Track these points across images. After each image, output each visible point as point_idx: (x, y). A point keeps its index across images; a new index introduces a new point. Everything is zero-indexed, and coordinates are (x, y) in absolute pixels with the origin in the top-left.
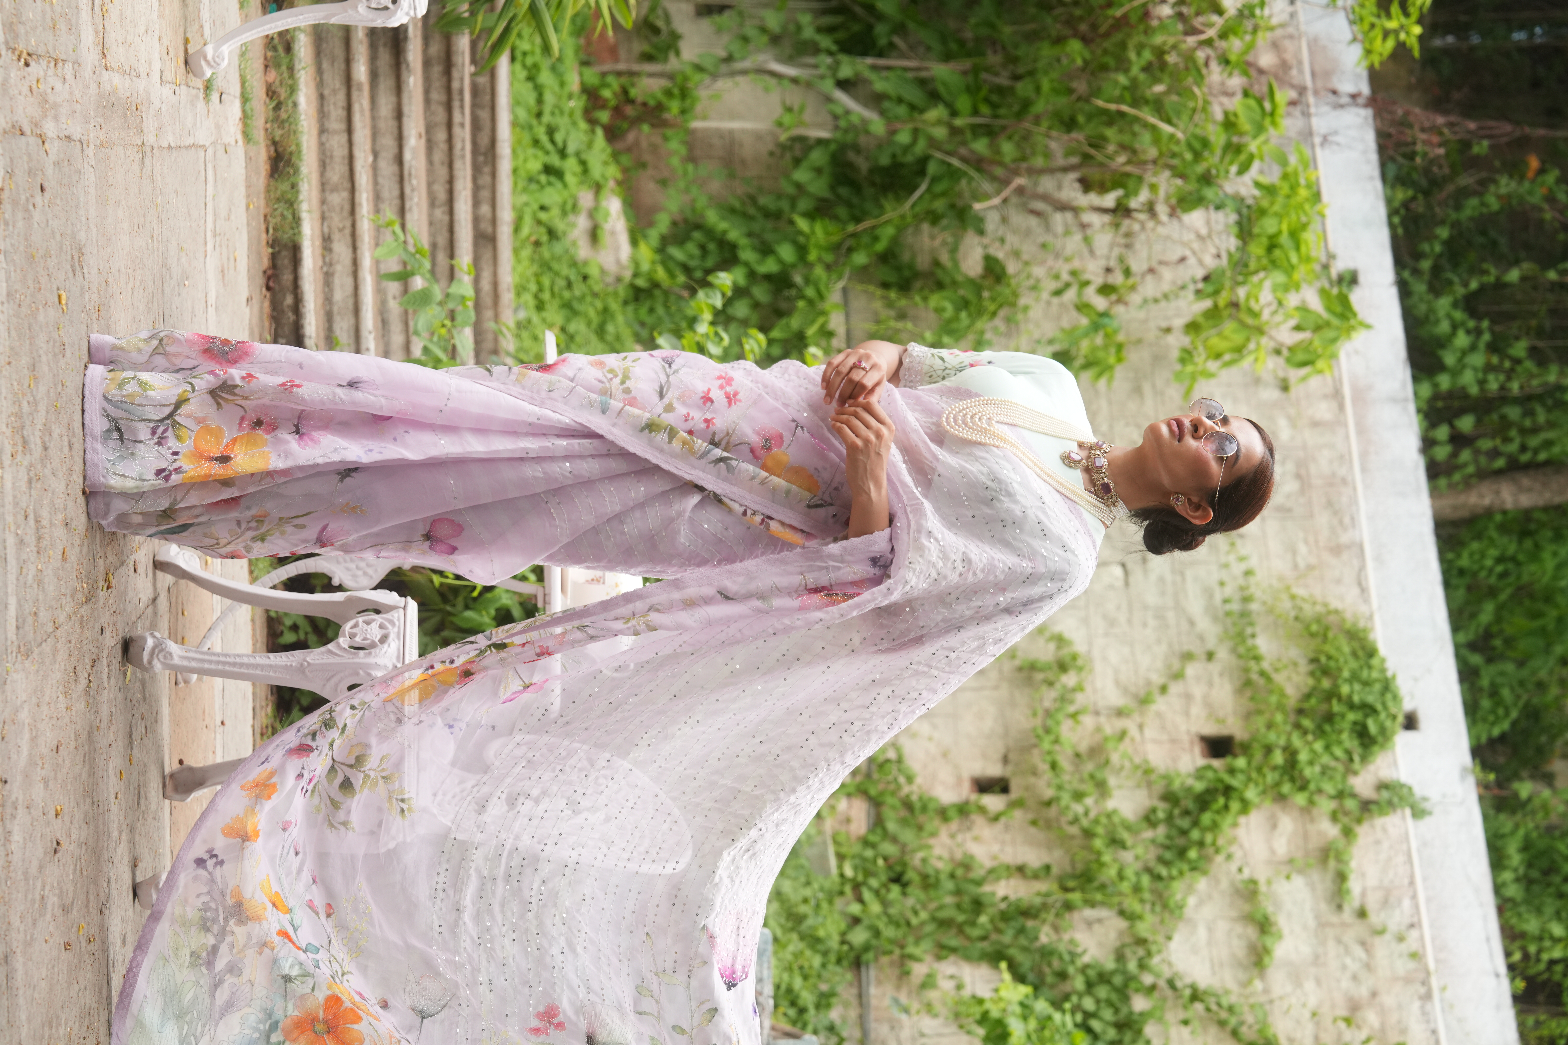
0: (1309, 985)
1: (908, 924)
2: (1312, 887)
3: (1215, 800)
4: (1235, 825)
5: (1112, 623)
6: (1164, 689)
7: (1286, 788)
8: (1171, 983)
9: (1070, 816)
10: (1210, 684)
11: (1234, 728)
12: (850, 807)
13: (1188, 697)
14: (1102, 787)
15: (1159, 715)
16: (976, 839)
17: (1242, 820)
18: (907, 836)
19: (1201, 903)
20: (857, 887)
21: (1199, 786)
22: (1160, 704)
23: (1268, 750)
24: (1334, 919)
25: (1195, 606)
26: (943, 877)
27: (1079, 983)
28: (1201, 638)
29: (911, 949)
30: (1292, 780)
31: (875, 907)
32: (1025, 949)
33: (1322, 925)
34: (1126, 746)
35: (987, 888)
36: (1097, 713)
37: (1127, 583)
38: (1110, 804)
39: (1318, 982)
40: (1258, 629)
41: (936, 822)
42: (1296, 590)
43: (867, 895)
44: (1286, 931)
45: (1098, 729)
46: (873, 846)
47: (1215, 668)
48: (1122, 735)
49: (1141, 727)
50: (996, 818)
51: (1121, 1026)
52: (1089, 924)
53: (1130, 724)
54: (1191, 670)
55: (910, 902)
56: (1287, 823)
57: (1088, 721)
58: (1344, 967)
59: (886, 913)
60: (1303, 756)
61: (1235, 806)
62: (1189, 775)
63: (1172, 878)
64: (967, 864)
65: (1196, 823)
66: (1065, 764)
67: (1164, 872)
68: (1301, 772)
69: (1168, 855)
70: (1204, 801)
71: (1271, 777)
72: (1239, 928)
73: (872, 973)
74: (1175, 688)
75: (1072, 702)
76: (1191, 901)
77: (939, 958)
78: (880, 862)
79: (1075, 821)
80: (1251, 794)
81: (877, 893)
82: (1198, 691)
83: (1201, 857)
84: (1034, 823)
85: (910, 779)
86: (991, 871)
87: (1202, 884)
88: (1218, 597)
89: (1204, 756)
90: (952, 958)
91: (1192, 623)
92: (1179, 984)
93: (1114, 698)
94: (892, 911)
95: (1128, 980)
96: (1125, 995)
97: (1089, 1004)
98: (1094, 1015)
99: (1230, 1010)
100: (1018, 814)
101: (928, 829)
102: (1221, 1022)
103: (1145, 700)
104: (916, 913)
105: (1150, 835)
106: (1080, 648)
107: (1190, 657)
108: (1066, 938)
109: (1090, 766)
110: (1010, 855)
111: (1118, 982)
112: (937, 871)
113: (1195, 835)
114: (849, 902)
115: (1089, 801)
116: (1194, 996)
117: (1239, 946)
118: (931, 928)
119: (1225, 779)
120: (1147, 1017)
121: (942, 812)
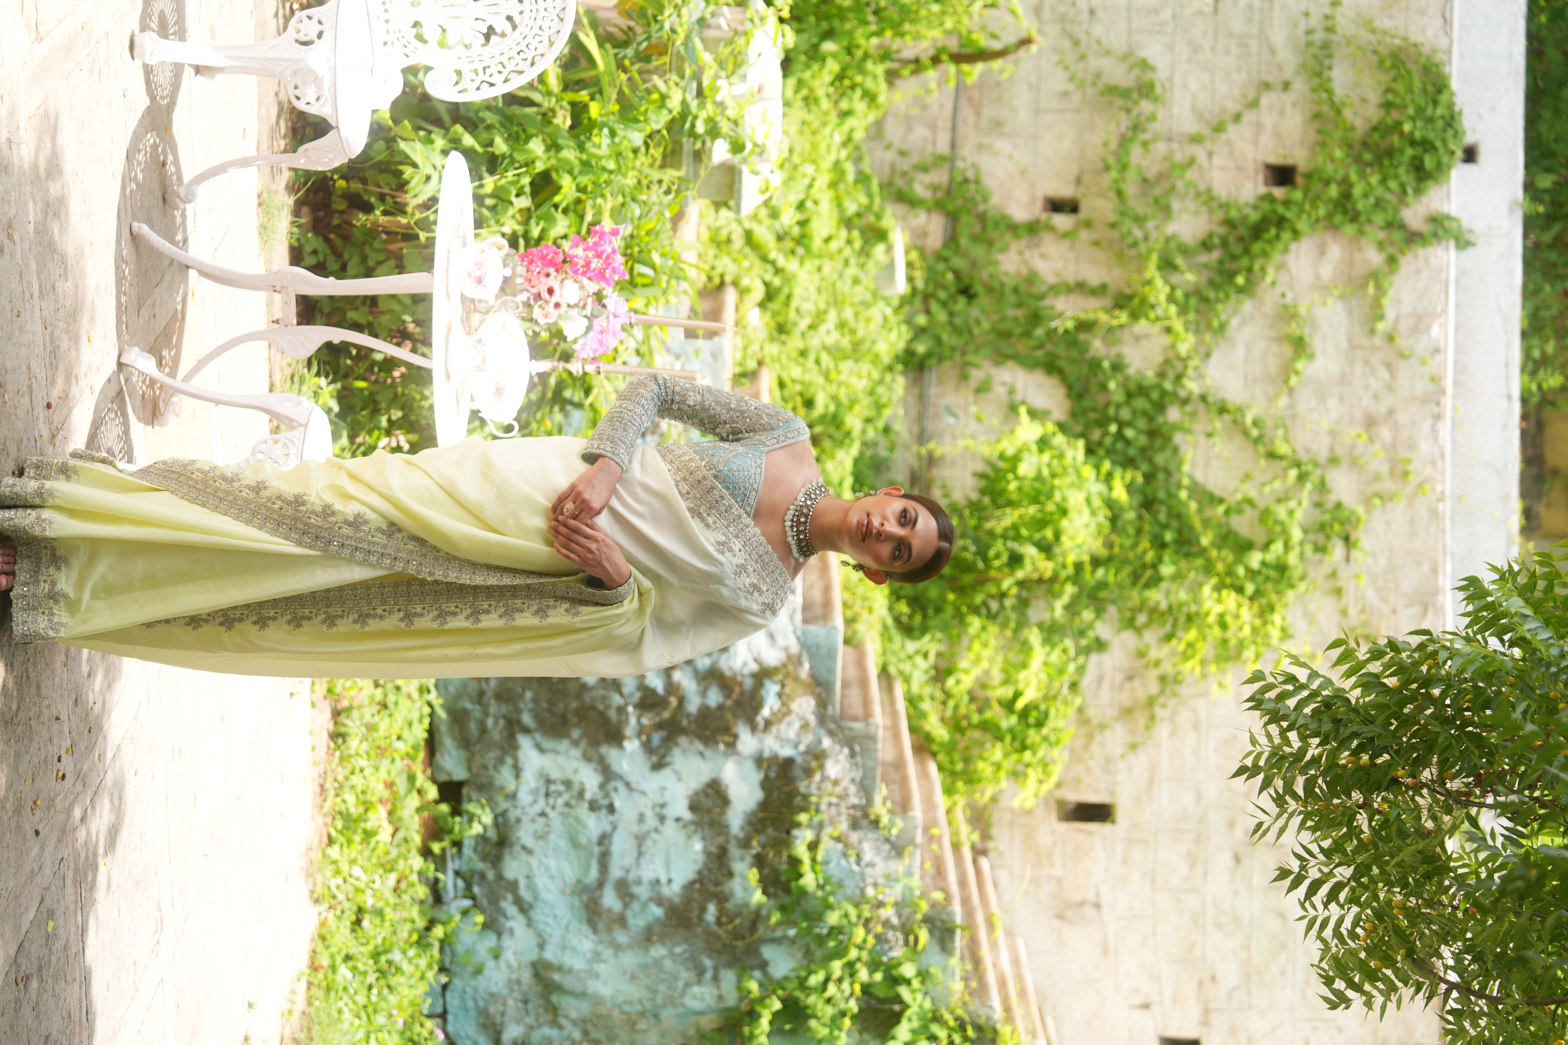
0: (1333, 403)
1: (970, 332)
2: (1350, 312)
3: (1267, 230)
4: (1286, 251)
5: (1195, 49)
6: (1237, 118)
7: (1338, 219)
8: (1203, 398)
9: (1130, 240)
10: (1282, 114)
11: (1299, 158)
12: (929, 220)
13: (1259, 126)
14: (1166, 211)
15: (1229, 143)
16: (1043, 256)
17: (1293, 247)
18: (978, 252)
19: (1244, 323)
20: (926, 297)
21: (1254, 217)
22: (1233, 132)
23: (1327, 182)
24: (1365, 342)
25: (1279, 35)
26: (1007, 290)
27: (1118, 396)
28: (1280, 68)
29: (970, 358)
30: (1345, 212)
31: (941, 316)
32: (1074, 361)
33: (1353, 346)
34: (1191, 174)
35: (1047, 302)
36: (1169, 139)
37: (1216, 10)
38: (1171, 228)
39: (1341, 399)
40: (1335, 62)
41: (1008, 237)
42: (1377, 24)
43: (934, 306)
44: (1319, 352)
45: (1167, 158)
46: (946, 260)
47: (1289, 97)
48: (1191, 162)
49: (1210, 154)
50: (1064, 237)
51: (1152, 434)
52: (1137, 339)
53: (1199, 152)
54: (1266, 100)
55: (975, 312)
56: (1335, 251)
57: (1161, 148)
58: (1368, 386)
59: (951, 323)
60: (1358, 191)
61: (1286, 235)
62: (1247, 205)
63: (1218, 300)
64: (1032, 278)
65: (1247, 251)
66: (1131, 189)
67: (1212, 294)
68: (1354, 203)
69: (1218, 279)
70: (1257, 231)
71: (1322, 211)
72: (1275, 348)
73: (934, 377)
74: (1249, 117)
75: (1144, 131)
76: (1234, 322)
77: (997, 364)
78: (950, 276)
79: (1135, 244)
80: (1302, 225)
81: (944, 304)
82: (1268, 120)
83: (1248, 280)
84: (1096, 243)
85: (985, 199)
86: (1053, 287)
87: (1247, 305)
88: (1302, 26)
89: (1267, 183)
90: (1011, 364)
91: (1273, 52)
92: (1211, 399)
93: (1188, 124)
94: (958, 321)
95: (1164, 393)
96: (1161, 407)
97: (1125, 414)
98: (1129, 424)
99: (1255, 423)
100: (1084, 234)
101: (998, 244)
102: (1246, 433)
103: (1218, 128)
104: (978, 323)
105: (1204, 258)
106: (1162, 75)
107: (1267, 86)
108: (1114, 351)
109: (1157, 191)
110: (1071, 274)
111: (1155, 395)
112: (1002, 285)
113: (1245, 262)
114: (916, 313)
115: (1150, 225)
116: (1223, 410)
117: (1273, 364)
118: (991, 337)
119: (1281, 210)
120: (1178, 426)
121: (1014, 230)
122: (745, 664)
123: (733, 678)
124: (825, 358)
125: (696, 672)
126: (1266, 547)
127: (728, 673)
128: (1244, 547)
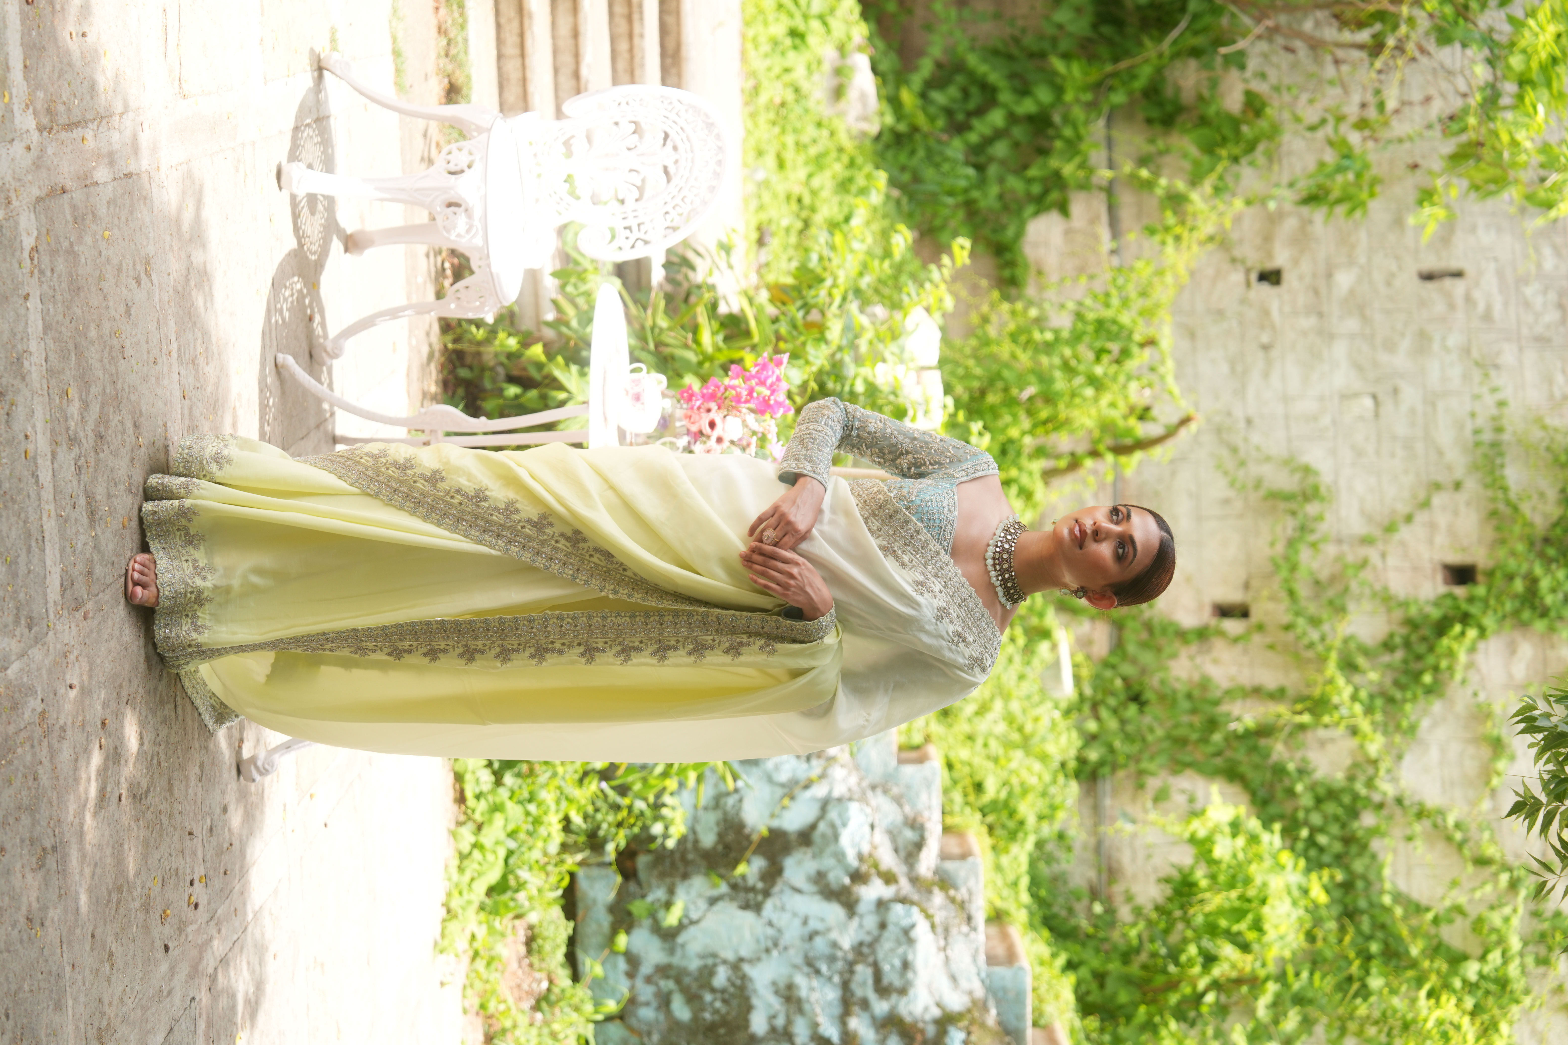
1: (1144, 740)
3: (1451, 626)
4: (1472, 651)
5: (1359, 453)
6: (1409, 519)
7: (1526, 615)
8: (1399, 801)
9: (1305, 641)
10: (1456, 513)
11: (1478, 557)
12: (1093, 629)
13: (1432, 526)
14: (1341, 612)
15: (1403, 544)
16: (1216, 662)
17: (1481, 645)
18: (1147, 658)
19: (1435, 725)
20: (1095, 704)
21: (1435, 614)
22: (1404, 532)
23: (1510, 578)
25: (1445, 436)
26: (1180, 696)
27: (1307, 800)
28: (1449, 468)
29: (1145, 765)
30: (1533, 608)
31: (1113, 724)
32: (1256, 767)
34: (1365, 575)
35: (1224, 708)
36: (1339, 541)
37: (1377, 415)
38: (1348, 629)
40: (1507, 460)
41: (1177, 644)
42: (1548, 421)
43: (1104, 713)
44: (1519, 753)
45: (1339, 558)
46: (1113, 667)
47: (1462, 497)
48: (1364, 563)
49: (1383, 556)
50: (1235, 641)
51: (1347, 840)
52: (1322, 743)
53: (1372, 554)
54: (1437, 500)
55: (1147, 720)
56: (1526, 650)
57: (1331, 550)
59: (1122, 730)
60: (1544, 586)
61: (1472, 633)
62: (1427, 602)
63: (1405, 701)
64: (1205, 684)
65: (1431, 649)
66: (1303, 591)
67: (1398, 695)
68: (1542, 599)
69: (1404, 679)
70: (1441, 628)
71: (1509, 606)
72: (1471, 749)
73: (1108, 786)
74: (1421, 517)
75: (1312, 531)
76: (1425, 723)
77: (1175, 772)
78: (1119, 683)
79: (1311, 645)
80: (1489, 621)
81: (1115, 711)
82: (1442, 520)
83: (1436, 681)
84: (1271, 647)
86: (1228, 692)
87: (1437, 706)
88: (1469, 427)
89: (1447, 582)
90: (1188, 772)
91: (1440, 453)
92: (1407, 802)
93: (1357, 527)
94: (1130, 728)
95: (1356, 797)
96: (1354, 813)
97: (1316, 819)
98: (1321, 830)
99: (1458, 826)
100: (1257, 639)
101: (1167, 650)
102: (1449, 839)
103: (1390, 528)
104: (1151, 730)
105: (1386, 658)
106: (1326, 478)
107: (1437, 487)
108: (1299, 755)
109: (1331, 593)
110: (1247, 677)
111: (1346, 799)
112: (1174, 692)
113: (1430, 660)
114: (1085, 720)
115: (1326, 627)
116: (1421, 814)
117: (1471, 767)
118: (1166, 744)
119: (1464, 606)
120: (1374, 832)
121: (1182, 635)
122: (926, 1009)
123: (914, 1025)
125: (873, 1018)
126: (1483, 958)
127: (908, 1019)
128: (1458, 958)
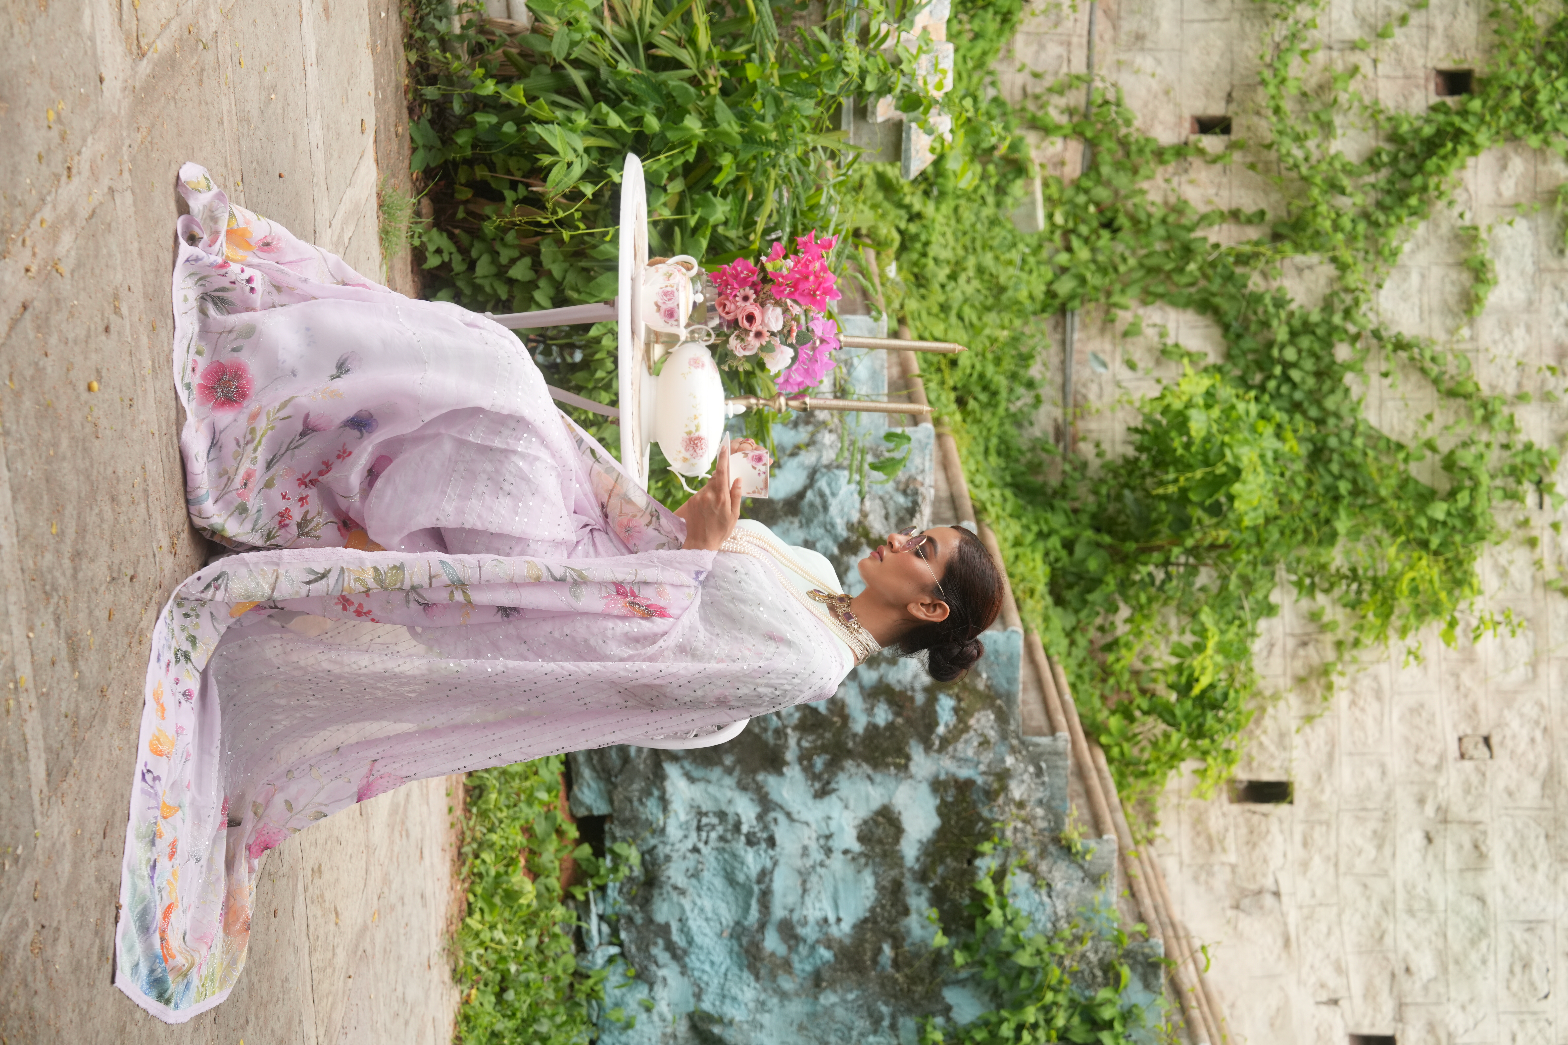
0: (1519, 332)
1: (1116, 270)
2: (1535, 231)
3: (1443, 145)
4: (1463, 167)
6: (1403, 20)
7: (1521, 129)
8: (1376, 333)
9: (1290, 161)
10: (1454, 15)
11: (1476, 62)
12: (1065, 149)
13: (1429, 28)
14: (1327, 128)
15: (1396, 48)
16: (1192, 182)
17: (1470, 161)
18: (1122, 181)
19: (1416, 249)
20: (1067, 234)
21: (1428, 131)
22: (1399, 35)
23: (1507, 89)
24: (1554, 264)
26: (1155, 222)
27: (1282, 334)
29: (1116, 298)
30: (1528, 121)
31: (1083, 254)
32: (1232, 297)
33: (1540, 270)
34: (1356, 83)
35: (1198, 234)
36: (1329, 48)
38: (1335, 146)
39: (1528, 329)
41: (1152, 164)
43: (1076, 243)
44: (1502, 277)
45: (1329, 68)
46: (1085, 190)
48: (1354, 71)
49: (1375, 62)
50: (1214, 161)
51: (1319, 375)
52: (1299, 270)
53: (1362, 60)
55: (1120, 247)
56: (1518, 165)
57: (1320, 57)
58: (1558, 313)
59: (1094, 260)
60: (1542, 97)
61: (1463, 149)
62: (1418, 117)
63: (1389, 225)
64: (1180, 207)
65: (1420, 169)
66: (1289, 105)
67: (1382, 218)
68: (1539, 112)
69: (1388, 200)
70: (1432, 146)
71: (1503, 121)
72: (1454, 275)
73: (1078, 319)
74: (1417, 18)
75: (1303, 40)
76: (1407, 247)
77: (1144, 303)
78: (1092, 209)
79: (1295, 166)
80: (1482, 138)
81: (1086, 240)
82: (1440, 22)
83: (1422, 202)
84: (1252, 166)
85: (1128, 123)
86: (1203, 218)
87: (1421, 228)
89: (1439, 92)
90: (1158, 304)
92: (1384, 334)
93: (1350, 30)
94: (1101, 258)
95: (1333, 329)
96: (1328, 344)
97: (1290, 354)
98: (1294, 365)
99: (1433, 359)
100: (1237, 156)
101: (1143, 171)
102: (1423, 371)
103: (1383, 33)
104: (1124, 259)
105: (1371, 179)
108: (1275, 284)
109: (1317, 106)
110: (1224, 202)
111: (1322, 332)
112: (1150, 216)
113: (1418, 181)
114: (1057, 251)
115: (1311, 144)
116: (1398, 346)
117: (1451, 293)
118: (1138, 274)
119: (1457, 120)
120: (1348, 367)
121: (1160, 154)
122: (915, 676)
123: (903, 693)
124: (968, 312)
125: (861, 687)
126: (1451, 497)
127: (898, 688)
128: (1426, 497)
